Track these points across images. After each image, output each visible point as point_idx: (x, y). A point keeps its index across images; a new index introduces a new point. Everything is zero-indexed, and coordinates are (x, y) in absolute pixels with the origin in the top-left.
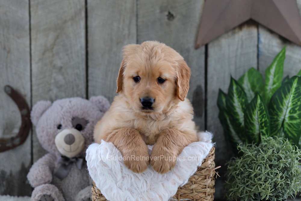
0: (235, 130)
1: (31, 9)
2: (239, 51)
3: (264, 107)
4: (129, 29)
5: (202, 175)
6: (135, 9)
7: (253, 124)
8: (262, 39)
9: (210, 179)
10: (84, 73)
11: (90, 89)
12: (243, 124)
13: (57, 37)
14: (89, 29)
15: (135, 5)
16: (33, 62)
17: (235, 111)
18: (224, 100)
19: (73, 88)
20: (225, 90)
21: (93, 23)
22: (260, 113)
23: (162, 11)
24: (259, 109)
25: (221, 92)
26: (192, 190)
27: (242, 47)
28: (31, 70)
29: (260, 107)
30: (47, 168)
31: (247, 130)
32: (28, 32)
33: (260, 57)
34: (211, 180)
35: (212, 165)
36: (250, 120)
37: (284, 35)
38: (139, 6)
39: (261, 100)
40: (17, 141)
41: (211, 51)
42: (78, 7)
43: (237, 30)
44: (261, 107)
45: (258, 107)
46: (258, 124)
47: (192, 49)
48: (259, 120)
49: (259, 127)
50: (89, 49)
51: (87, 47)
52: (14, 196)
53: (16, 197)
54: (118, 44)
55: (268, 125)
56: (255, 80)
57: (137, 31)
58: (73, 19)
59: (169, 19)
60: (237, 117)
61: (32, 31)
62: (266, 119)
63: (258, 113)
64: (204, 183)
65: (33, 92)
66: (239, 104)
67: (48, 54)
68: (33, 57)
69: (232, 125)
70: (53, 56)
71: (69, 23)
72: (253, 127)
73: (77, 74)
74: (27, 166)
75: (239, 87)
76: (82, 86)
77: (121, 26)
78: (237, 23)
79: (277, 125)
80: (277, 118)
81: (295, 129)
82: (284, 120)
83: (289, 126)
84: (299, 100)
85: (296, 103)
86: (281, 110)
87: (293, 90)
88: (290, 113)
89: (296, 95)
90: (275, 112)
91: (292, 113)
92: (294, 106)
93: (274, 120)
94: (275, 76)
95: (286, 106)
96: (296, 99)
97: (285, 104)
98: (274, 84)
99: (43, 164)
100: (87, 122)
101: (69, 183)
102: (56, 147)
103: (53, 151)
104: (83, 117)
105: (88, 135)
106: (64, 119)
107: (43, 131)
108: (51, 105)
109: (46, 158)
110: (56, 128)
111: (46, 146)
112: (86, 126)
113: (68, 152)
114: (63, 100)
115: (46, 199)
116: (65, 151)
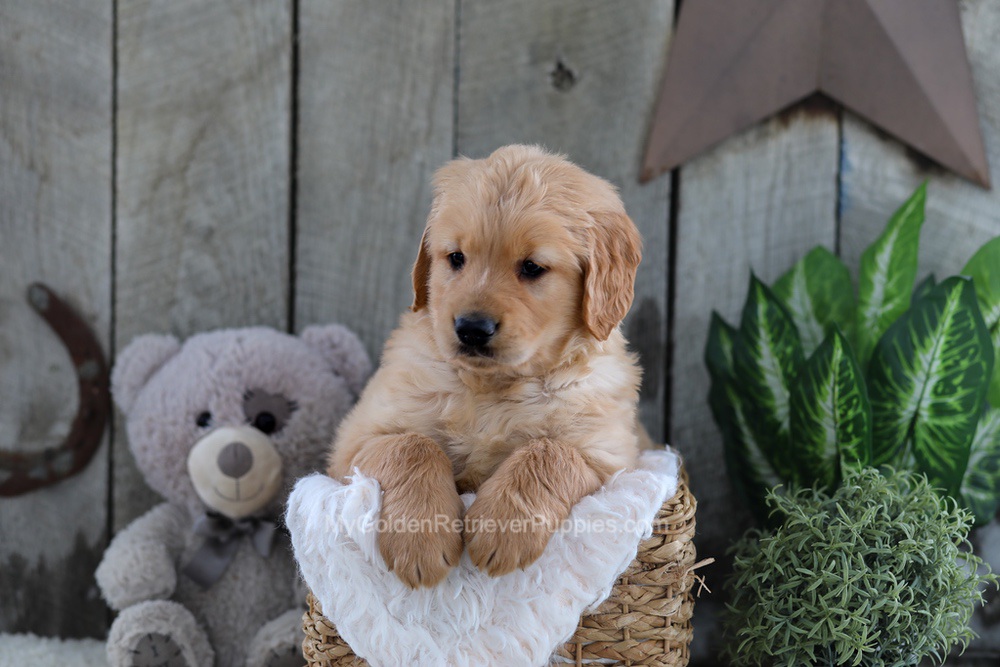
0: (760, 443)
1: (121, 44)
2: (780, 192)
3: (855, 371)
4: (430, 113)
5: (654, 586)
6: (451, 52)
7: (817, 428)
8: (853, 158)
9: (680, 599)
10: (282, 250)
11: (301, 300)
12: (786, 425)
13: (201, 134)
14: (303, 111)
15: (452, 38)
16: (121, 211)
17: (762, 383)
18: (727, 347)
19: (247, 298)
20: (733, 316)
21: (317, 93)
22: (840, 390)
23: (535, 60)
24: (837, 379)
25: (717, 321)
26: (622, 631)
27: (788, 182)
28: (114, 238)
29: (840, 373)
30: (161, 550)
31: (799, 445)
32: (108, 115)
33: (845, 215)
34: (683, 602)
35: (687, 554)
36: (807, 415)
37: (921, 146)
38: (463, 43)
39: (846, 350)
40: (64, 462)
41: (689, 190)
42: (271, 39)
43: (773, 127)
44: (846, 374)
45: (834, 373)
46: (835, 427)
47: (631, 183)
48: (838, 413)
49: (837, 435)
50: (301, 174)
51: (294, 167)
52: (49, 635)
53: (56, 641)
54: (393, 160)
55: (865, 429)
56: (828, 285)
57: (456, 120)
58: (250, 77)
59: (558, 85)
60: (769, 403)
61: (121, 113)
62: (859, 410)
63: (833, 390)
64: (659, 610)
65: (120, 306)
66: (776, 361)
67: (169, 188)
68: (121, 196)
69: (752, 426)
70: (185, 194)
71: (240, 91)
72: (818, 436)
73: (261, 254)
74: (93, 540)
75: (775, 307)
76: (277, 292)
77: (404, 105)
78: (776, 104)
79: (895, 431)
80: (893, 409)
81: (949, 445)
82: (916, 416)
83: (932, 434)
84: (963, 355)
85: (957, 362)
86: (905, 384)
87: (947, 321)
88: (935, 392)
89: (957, 337)
90: (889, 390)
91: (944, 393)
92: (950, 372)
93: (886, 414)
94: (890, 275)
95: (923, 369)
96: (955, 351)
97: (920, 364)
98: (887, 299)
99: (148, 538)
100: (291, 406)
101: (229, 598)
102: (191, 484)
103: (181, 497)
104: (280, 391)
105: (293, 448)
106: (218, 394)
107: (151, 432)
108: (178, 350)
109: (157, 517)
110: (192, 424)
111: (157, 479)
112: (288, 421)
113: (231, 500)
114: (218, 335)
115: (154, 648)
116: (221, 495)
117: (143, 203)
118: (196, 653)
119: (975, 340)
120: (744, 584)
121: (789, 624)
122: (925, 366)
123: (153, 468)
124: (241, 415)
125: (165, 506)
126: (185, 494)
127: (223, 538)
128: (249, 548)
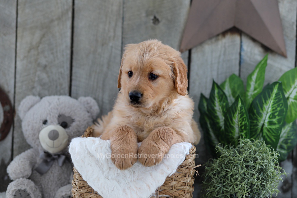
0: (215, 133)
1: (19, 7)
2: (222, 57)
4: (115, 31)
5: (182, 173)
6: (121, 12)
7: (233, 128)
8: (245, 47)
9: (190, 177)
10: (68, 72)
11: (73, 88)
12: (223, 128)
13: (43, 36)
14: (75, 30)
15: (122, 8)
16: (18, 59)
17: (216, 115)
18: (205, 104)
19: (56, 87)
20: (207, 94)
21: (80, 24)
22: (240, 116)
23: (147, 15)
24: (239, 112)
25: (202, 96)
26: (172, 186)
27: (224, 54)
28: (16, 67)
30: (28, 163)
31: (227, 133)
32: (15, 29)
33: (242, 65)
34: (191, 179)
35: (193, 164)
36: (230, 124)
37: (266, 44)
38: (125, 9)
39: (242, 103)
41: (194, 56)
42: (66, 7)
43: (220, 37)
44: (242, 111)
45: (238, 110)
46: (238, 128)
49: (239, 130)
50: (74, 49)
51: (72, 47)
54: (103, 45)
55: (248, 128)
56: (236, 86)
57: (123, 33)
58: (59, 19)
59: (154, 23)
60: (218, 121)
61: (18, 29)
62: (246, 122)
63: (238, 116)
65: (17, 89)
66: (220, 108)
67: (33, 52)
68: (18, 54)
69: (212, 128)
70: (38, 54)
71: (56, 23)
72: (233, 130)
73: (61, 73)
74: (6, 162)
75: (220, 91)
76: (66, 85)
77: (106, 28)
78: (221, 30)
79: (257, 130)
80: (256, 123)
81: (273, 134)
82: (263, 125)
83: (268, 131)
84: (278, 106)
85: (276, 108)
86: (260, 115)
87: (273, 96)
88: (269, 118)
89: (277, 100)
90: (255, 117)
91: (272, 118)
92: (274, 111)
93: (254, 124)
94: (256, 82)
95: (266, 111)
96: (276, 105)
97: (265, 109)
98: (255, 89)
99: (24, 159)
100: (73, 121)
101: (49, 179)
102: (40, 142)
103: (36, 146)
104: (69, 115)
105: (72, 133)
106: (50, 115)
107: (29, 125)
108: (39, 101)
109: (29, 152)
110: (41, 124)
111: (30, 141)
112: (72, 125)
113: (51, 147)
114: (52, 97)
115: (20, 194)
116: (48, 146)
117: (25, 57)
118: (35, 195)
119: (282, 102)
120: (208, 175)
121: (222, 187)
122: (267, 109)
123: (29, 137)
124: (57, 122)
125: (32, 150)
126: (38, 145)
127: (49, 160)
128: (57, 164)
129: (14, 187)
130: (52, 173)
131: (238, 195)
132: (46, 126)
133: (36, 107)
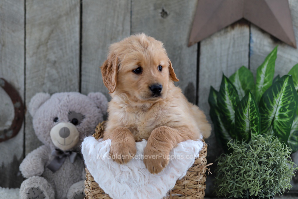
0: (225, 127)
1: (27, 4)
2: (231, 49)
3: (255, 104)
4: (123, 25)
5: (194, 172)
6: (129, 6)
7: (243, 122)
8: (254, 39)
10: (77, 68)
11: (83, 83)
12: (234, 121)
13: (52, 32)
14: (83, 25)
15: (130, 2)
16: (27, 56)
17: (226, 108)
18: (215, 97)
19: (66, 82)
20: (217, 87)
21: (88, 19)
23: (155, 9)
24: (250, 107)
25: (212, 89)
26: (184, 185)
27: (234, 46)
28: (25, 64)
29: (251, 105)
30: (40, 160)
31: (238, 127)
32: (23, 26)
33: (251, 56)
34: (203, 177)
35: (204, 162)
36: (240, 118)
37: (275, 35)
38: (133, 3)
39: (252, 98)
40: (10, 133)
41: (203, 49)
42: (73, 2)
43: (229, 29)
44: (252, 105)
45: (249, 105)
46: (249, 122)
47: (185, 47)
48: (250, 117)
49: (250, 124)
50: (83, 44)
51: (81, 42)
52: (6, 187)
53: (8, 189)
54: (111, 39)
55: (258, 122)
56: (246, 78)
57: (131, 27)
58: (67, 14)
59: (162, 16)
60: (228, 114)
61: (27, 25)
62: (257, 116)
63: (249, 110)
64: (196, 179)
65: (27, 85)
66: (231, 101)
67: (42, 48)
68: (27, 51)
69: (223, 122)
70: (47, 50)
71: (64, 18)
72: (244, 125)
73: (71, 69)
74: (19, 158)
75: (230, 85)
76: (76, 81)
77: (115, 23)
78: (230, 22)
79: (267, 123)
80: (267, 116)
81: (284, 127)
82: (274, 118)
83: (279, 124)
84: (289, 99)
85: (287, 102)
86: (271, 108)
87: (284, 89)
88: (280, 111)
89: (287, 94)
90: (266, 110)
91: (283, 111)
92: (284, 105)
93: (265, 117)
94: (266, 75)
95: (276, 104)
96: (286, 98)
97: (275, 102)
98: (265, 82)
99: (36, 156)
100: (83, 117)
101: (62, 175)
102: (51, 139)
103: (48, 143)
104: (80, 112)
105: (83, 130)
106: (61, 112)
107: (40, 123)
108: (50, 98)
109: (40, 149)
110: (52, 121)
111: (41, 138)
112: (82, 121)
113: (62, 145)
114: (62, 94)
115: (34, 192)
116: (59, 143)
117: (34, 53)
118: (48, 193)
119: (293, 95)
120: (221, 171)
121: (235, 183)
122: (277, 103)
123: (40, 134)
124: (67, 119)
125: (43, 146)
126: (49, 142)
127: (60, 157)
128: (68, 160)
129: (27, 185)
130: (64, 169)
131: (250, 191)
132: (57, 124)
133: (46, 104)
